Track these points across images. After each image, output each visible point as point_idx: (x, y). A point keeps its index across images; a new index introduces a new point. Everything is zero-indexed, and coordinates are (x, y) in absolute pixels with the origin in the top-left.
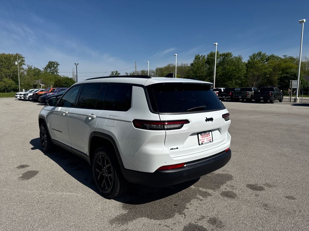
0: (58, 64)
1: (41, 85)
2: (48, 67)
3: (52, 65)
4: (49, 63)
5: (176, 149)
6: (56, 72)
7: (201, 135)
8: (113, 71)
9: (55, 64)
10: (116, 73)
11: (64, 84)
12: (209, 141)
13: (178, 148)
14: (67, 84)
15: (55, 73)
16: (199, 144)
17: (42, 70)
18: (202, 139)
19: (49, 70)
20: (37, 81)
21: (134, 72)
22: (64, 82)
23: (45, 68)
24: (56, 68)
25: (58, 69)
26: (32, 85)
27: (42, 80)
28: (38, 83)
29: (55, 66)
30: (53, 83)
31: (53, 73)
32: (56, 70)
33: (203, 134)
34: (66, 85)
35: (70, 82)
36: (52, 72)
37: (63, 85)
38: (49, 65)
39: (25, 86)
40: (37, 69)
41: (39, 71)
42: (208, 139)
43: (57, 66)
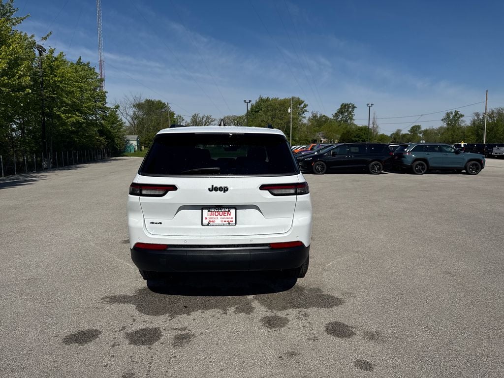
0: (354, 107)
1: (322, 139)
2: (339, 113)
3: (346, 109)
4: (341, 106)
5: (159, 223)
6: (351, 119)
7: (208, 211)
8: (449, 112)
9: (350, 107)
10: (456, 115)
11: (355, 137)
12: (227, 223)
13: (161, 223)
14: (359, 137)
15: (349, 121)
16: (202, 225)
17: (331, 117)
18: (210, 217)
19: (341, 117)
20: (317, 134)
21: (493, 111)
22: (355, 135)
23: (336, 114)
24: (350, 113)
25: (354, 115)
26: (310, 139)
27: (325, 132)
28: (318, 137)
29: (350, 110)
30: (339, 136)
31: (346, 121)
32: (350, 116)
33: (213, 210)
34: (357, 139)
35: (364, 134)
36: (344, 119)
37: (353, 139)
38: (341, 109)
39: (301, 142)
40: (324, 116)
41: (327, 119)
42: (227, 220)
43: (353, 110)
